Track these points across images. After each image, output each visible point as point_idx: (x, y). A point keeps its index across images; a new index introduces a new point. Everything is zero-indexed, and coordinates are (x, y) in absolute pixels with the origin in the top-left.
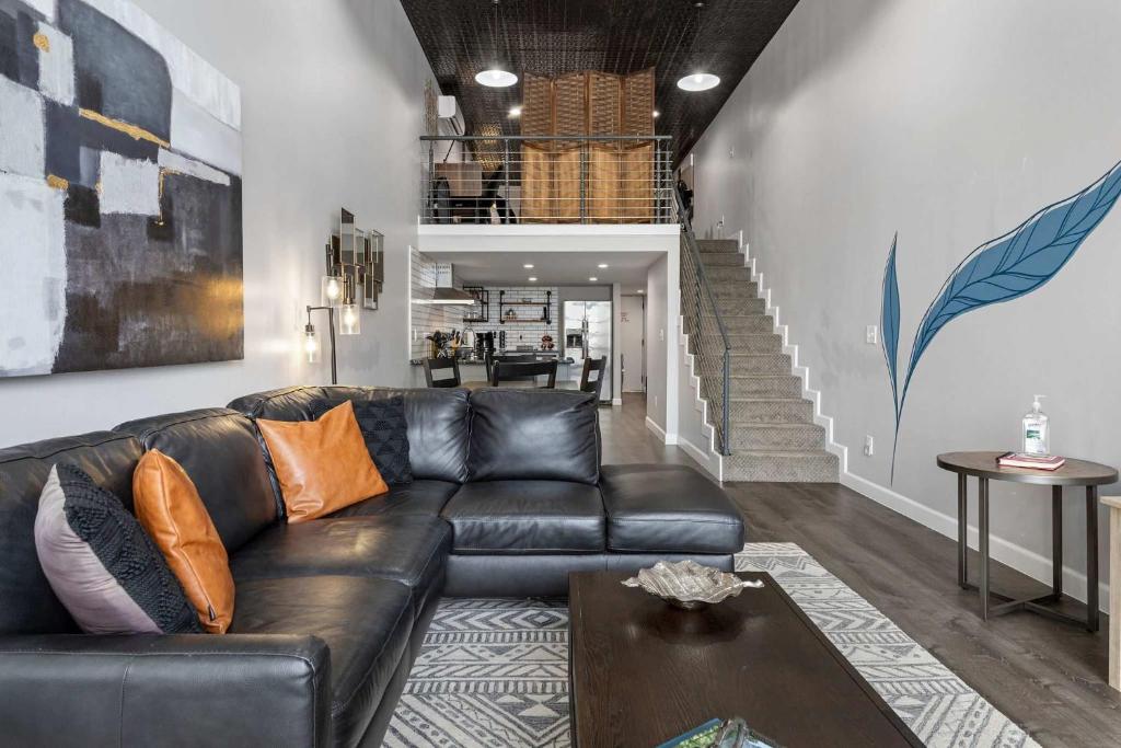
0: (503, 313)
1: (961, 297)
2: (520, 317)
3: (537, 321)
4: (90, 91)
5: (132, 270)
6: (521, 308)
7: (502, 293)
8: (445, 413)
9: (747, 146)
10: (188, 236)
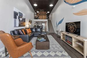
1: (59, 24)
4: (20, 16)
5: (21, 23)
8: (34, 29)
9: (52, 15)
10: (23, 21)
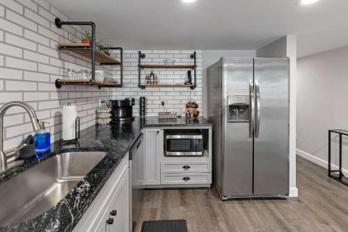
0: (143, 77)
2: (162, 82)
3: (181, 86)
6: (163, 71)
7: (142, 56)
